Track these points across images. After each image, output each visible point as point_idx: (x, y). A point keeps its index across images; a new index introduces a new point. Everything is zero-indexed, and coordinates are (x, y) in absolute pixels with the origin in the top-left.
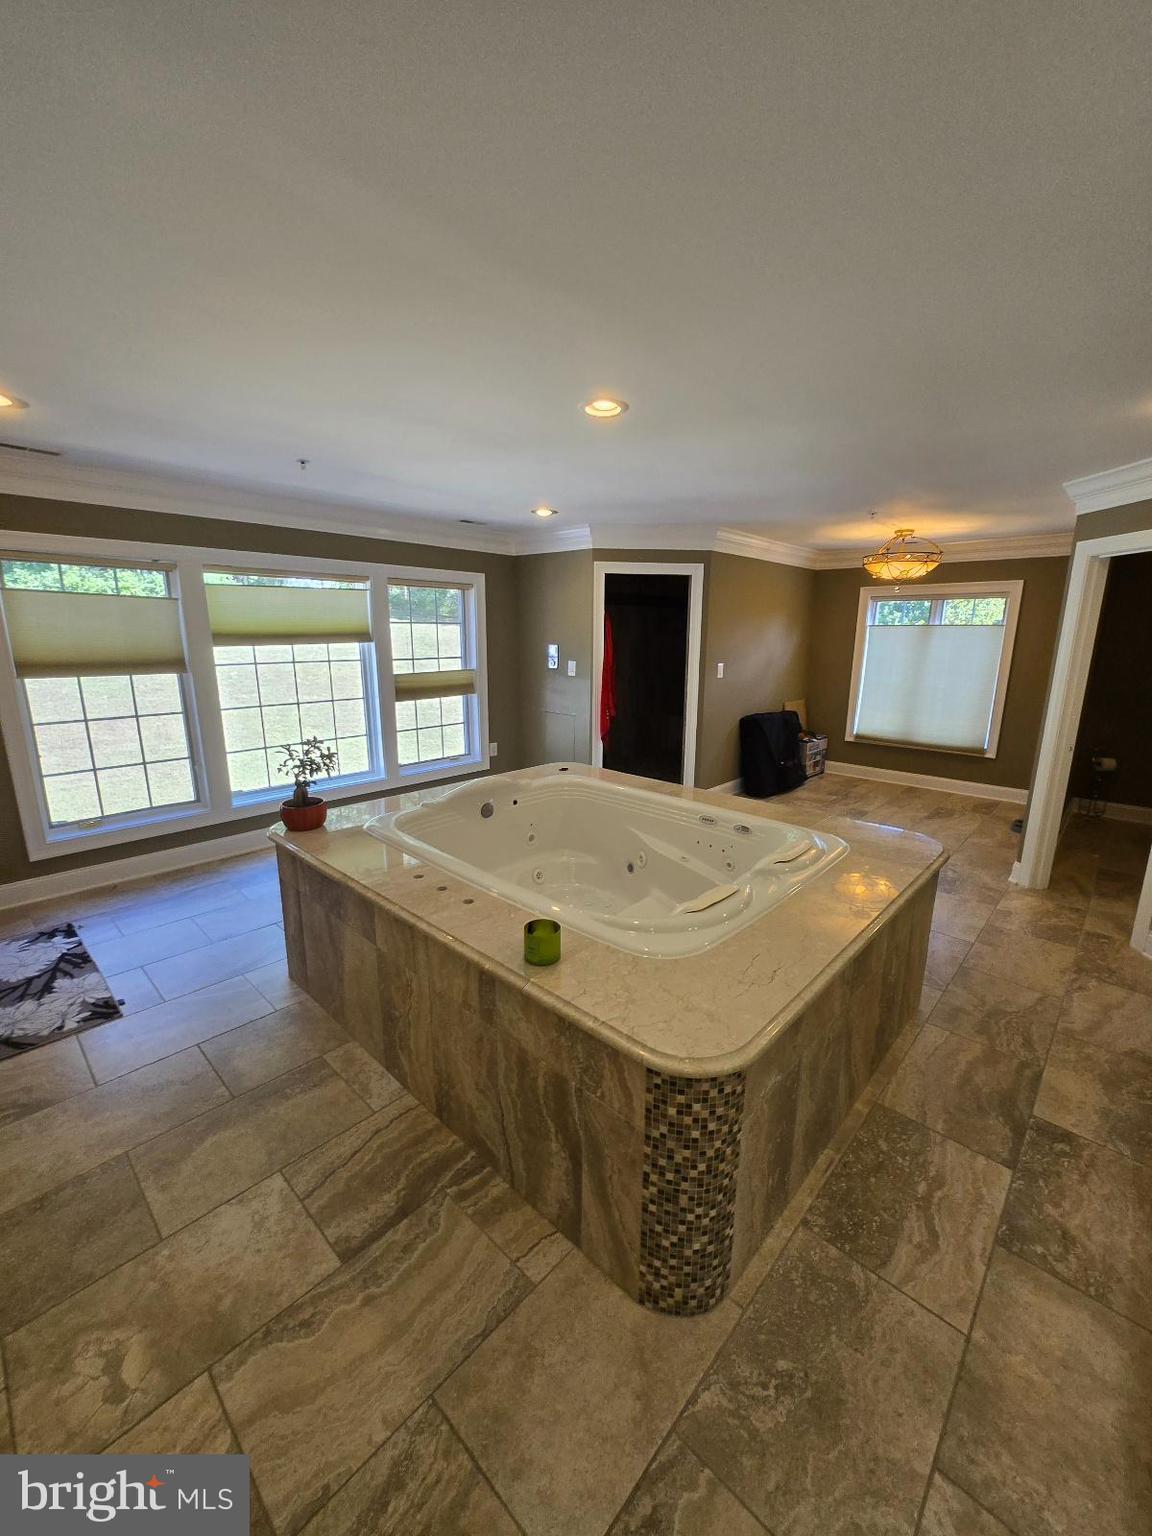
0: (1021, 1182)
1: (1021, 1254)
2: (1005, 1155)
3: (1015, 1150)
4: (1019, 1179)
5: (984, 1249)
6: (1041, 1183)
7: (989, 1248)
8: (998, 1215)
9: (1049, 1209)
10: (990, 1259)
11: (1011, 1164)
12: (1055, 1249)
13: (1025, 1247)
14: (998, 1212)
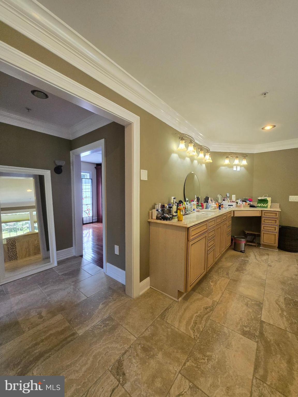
0: (258, 317)
1: (257, 302)
2: (264, 325)
3: (262, 327)
4: (259, 318)
5: (265, 302)
6: (253, 317)
7: (264, 302)
8: (263, 308)
9: (251, 311)
10: (263, 300)
11: (262, 322)
12: (249, 303)
13: (256, 303)
14: (263, 309)
